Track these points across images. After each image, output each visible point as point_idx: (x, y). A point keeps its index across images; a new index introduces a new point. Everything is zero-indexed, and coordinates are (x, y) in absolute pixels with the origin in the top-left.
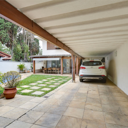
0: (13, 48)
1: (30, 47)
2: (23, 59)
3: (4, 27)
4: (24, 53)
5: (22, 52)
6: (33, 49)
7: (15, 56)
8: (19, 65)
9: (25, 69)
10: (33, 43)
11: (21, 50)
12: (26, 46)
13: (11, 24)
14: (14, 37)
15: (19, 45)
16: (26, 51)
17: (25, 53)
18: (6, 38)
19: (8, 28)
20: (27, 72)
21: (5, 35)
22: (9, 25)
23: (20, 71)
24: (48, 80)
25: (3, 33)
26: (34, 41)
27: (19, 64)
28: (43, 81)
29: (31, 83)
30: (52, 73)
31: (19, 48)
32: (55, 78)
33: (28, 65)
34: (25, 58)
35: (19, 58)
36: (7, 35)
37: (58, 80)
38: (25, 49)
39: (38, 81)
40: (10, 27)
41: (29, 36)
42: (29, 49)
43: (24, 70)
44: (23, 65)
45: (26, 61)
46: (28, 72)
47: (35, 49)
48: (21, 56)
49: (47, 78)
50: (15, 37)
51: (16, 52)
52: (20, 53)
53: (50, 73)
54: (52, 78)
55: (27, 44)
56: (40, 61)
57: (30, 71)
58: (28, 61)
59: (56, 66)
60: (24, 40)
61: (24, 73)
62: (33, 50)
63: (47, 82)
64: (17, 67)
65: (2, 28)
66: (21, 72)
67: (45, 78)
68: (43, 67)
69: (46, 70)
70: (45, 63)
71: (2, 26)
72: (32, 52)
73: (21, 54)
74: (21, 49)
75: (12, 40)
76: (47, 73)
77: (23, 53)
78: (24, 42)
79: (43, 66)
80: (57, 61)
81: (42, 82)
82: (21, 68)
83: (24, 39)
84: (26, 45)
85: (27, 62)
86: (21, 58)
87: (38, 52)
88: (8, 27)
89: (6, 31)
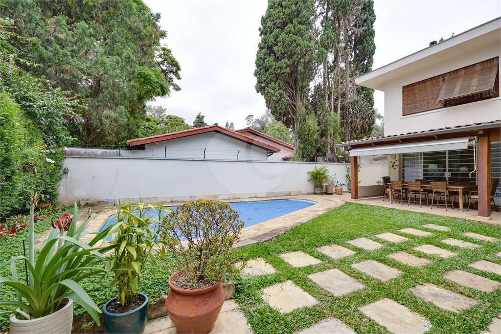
0: (297, 126)
1: (343, 117)
2: (325, 154)
3: (275, 74)
4: (326, 137)
5: (322, 136)
6: (352, 122)
7: (302, 146)
8: (313, 172)
9: (330, 183)
10: (354, 103)
11: (317, 128)
12: (330, 115)
13: (288, 63)
14: (298, 98)
15: (313, 116)
16: (331, 131)
17: (329, 137)
18: (281, 102)
19: (283, 73)
20: (334, 191)
21: (277, 94)
22: (285, 65)
23: (314, 190)
24: (406, 235)
25: (272, 91)
26: (356, 98)
27: (311, 167)
28: (383, 242)
29: (329, 242)
30: (427, 202)
31: (312, 125)
32: (450, 236)
33: (336, 173)
34: (329, 152)
35: (311, 152)
36: (281, 95)
37: (468, 245)
38: (330, 125)
39: (359, 236)
40: (288, 70)
41: (340, 86)
42: (342, 125)
43: (324, 185)
44: (321, 172)
45: (331, 161)
46: (339, 193)
47: (358, 121)
48: (319, 145)
49: (401, 227)
50: (301, 97)
51: (303, 138)
52: (315, 137)
53: (415, 201)
54: (427, 230)
55: (336, 111)
56: (376, 159)
57: (345, 188)
58: (339, 161)
59: (447, 175)
60: (327, 101)
61: (327, 193)
62: (354, 123)
63: (400, 248)
64: (308, 177)
65: (269, 78)
66: (317, 192)
67: (394, 228)
68: (386, 180)
69: (399, 191)
70: (397, 163)
71: (270, 75)
72: (351, 132)
73: (316, 141)
74: (316, 126)
75: (295, 106)
76: (406, 200)
77: (324, 138)
78: (327, 105)
79: (387, 175)
80: (450, 152)
81: (379, 246)
82: (317, 179)
83: (327, 96)
84: (332, 112)
85: (334, 162)
86: (318, 150)
87: (370, 129)
88: (282, 71)
89: (279, 83)
